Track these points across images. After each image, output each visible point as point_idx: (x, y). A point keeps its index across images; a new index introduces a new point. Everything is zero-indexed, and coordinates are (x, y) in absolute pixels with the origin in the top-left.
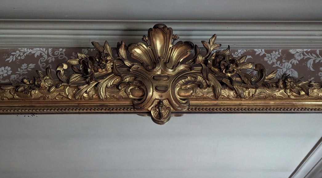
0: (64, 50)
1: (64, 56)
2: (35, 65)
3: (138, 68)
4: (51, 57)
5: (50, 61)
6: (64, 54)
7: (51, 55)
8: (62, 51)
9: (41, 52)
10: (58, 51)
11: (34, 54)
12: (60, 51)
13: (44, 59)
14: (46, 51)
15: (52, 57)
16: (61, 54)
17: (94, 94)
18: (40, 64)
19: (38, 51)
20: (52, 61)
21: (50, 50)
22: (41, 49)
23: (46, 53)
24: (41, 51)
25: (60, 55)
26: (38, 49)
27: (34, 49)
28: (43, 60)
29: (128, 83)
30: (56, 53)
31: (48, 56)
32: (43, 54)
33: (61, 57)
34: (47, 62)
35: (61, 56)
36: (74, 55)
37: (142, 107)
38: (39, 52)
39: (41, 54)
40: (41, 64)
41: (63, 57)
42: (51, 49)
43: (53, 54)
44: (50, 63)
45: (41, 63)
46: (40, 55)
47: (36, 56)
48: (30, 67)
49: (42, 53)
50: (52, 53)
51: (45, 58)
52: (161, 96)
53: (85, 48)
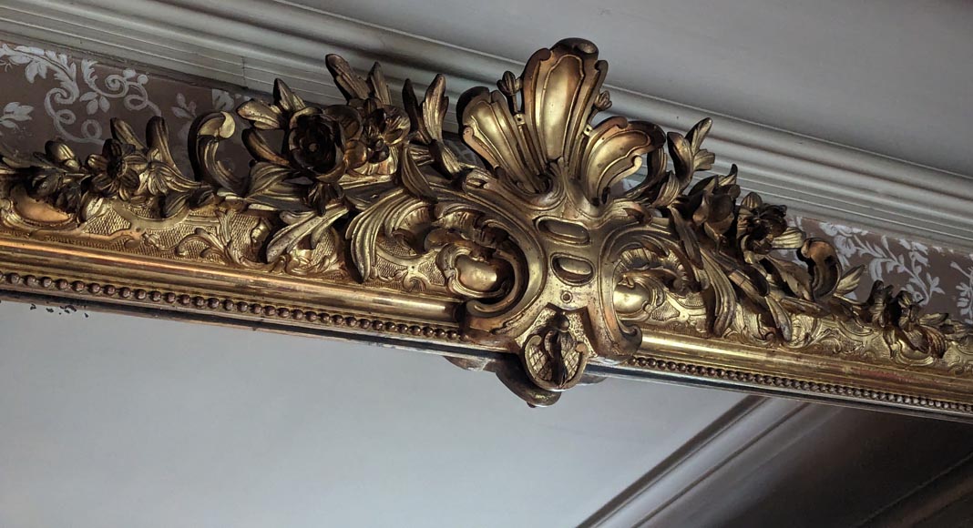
0: (143, 79)
1: (147, 102)
2: (29, 109)
3: (483, 182)
4: (96, 95)
5: (92, 108)
6: (144, 91)
7: (93, 87)
8: (135, 79)
9: (51, 66)
10: (116, 77)
11: (24, 66)
12: (128, 80)
13: (65, 94)
14: (69, 65)
15: (99, 95)
16: (132, 91)
17: (327, 253)
18: (52, 111)
19: (36, 58)
20: (99, 109)
21: (87, 65)
22: (52, 54)
23: (74, 75)
24: (50, 60)
25: (128, 94)
26: (40, 51)
27: (18, 48)
28: (63, 97)
29: (452, 230)
30: (113, 80)
31: (84, 87)
32: (60, 75)
33: (134, 102)
34: (80, 107)
35: (135, 97)
36: (184, 105)
37: (498, 329)
38: (44, 64)
39: (50, 73)
40: (56, 110)
41: (142, 102)
42: (91, 64)
43: (101, 84)
44: (91, 117)
45: (57, 107)
46: (47, 74)
47: (30, 76)
48: (12, 116)
49: (56, 69)
50: (95, 77)
51: (69, 94)
52: (567, 298)
53: (223, 85)
